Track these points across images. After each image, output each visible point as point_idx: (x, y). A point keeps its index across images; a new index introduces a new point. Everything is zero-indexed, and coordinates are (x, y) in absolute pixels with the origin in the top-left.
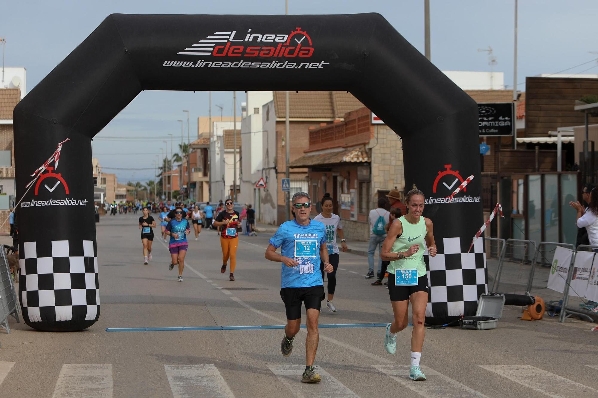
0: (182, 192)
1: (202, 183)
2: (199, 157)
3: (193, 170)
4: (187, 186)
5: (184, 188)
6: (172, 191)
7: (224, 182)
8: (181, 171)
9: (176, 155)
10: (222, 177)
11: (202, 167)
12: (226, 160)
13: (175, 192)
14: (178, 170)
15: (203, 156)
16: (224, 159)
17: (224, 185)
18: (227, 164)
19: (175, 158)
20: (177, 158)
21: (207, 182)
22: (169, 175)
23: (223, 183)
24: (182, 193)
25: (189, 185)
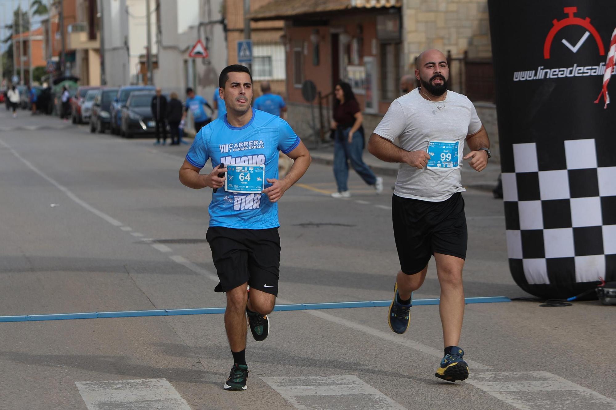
0: (51, 69)
1: (86, 52)
2: (81, 5)
3: (70, 29)
4: (60, 58)
5: (53, 63)
6: (32, 68)
7: (128, 49)
8: (47, 32)
10: (124, 40)
11: (85, 24)
12: (131, 10)
13: (38, 69)
14: (43, 29)
15: (87, 3)
16: (127, 6)
17: (129, 55)
18: (133, 17)
19: (35, 7)
20: (38, 8)
21: (96, 51)
22: (25, 39)
23: (126, 53)
24: (51, 72)
25: (63, 57)
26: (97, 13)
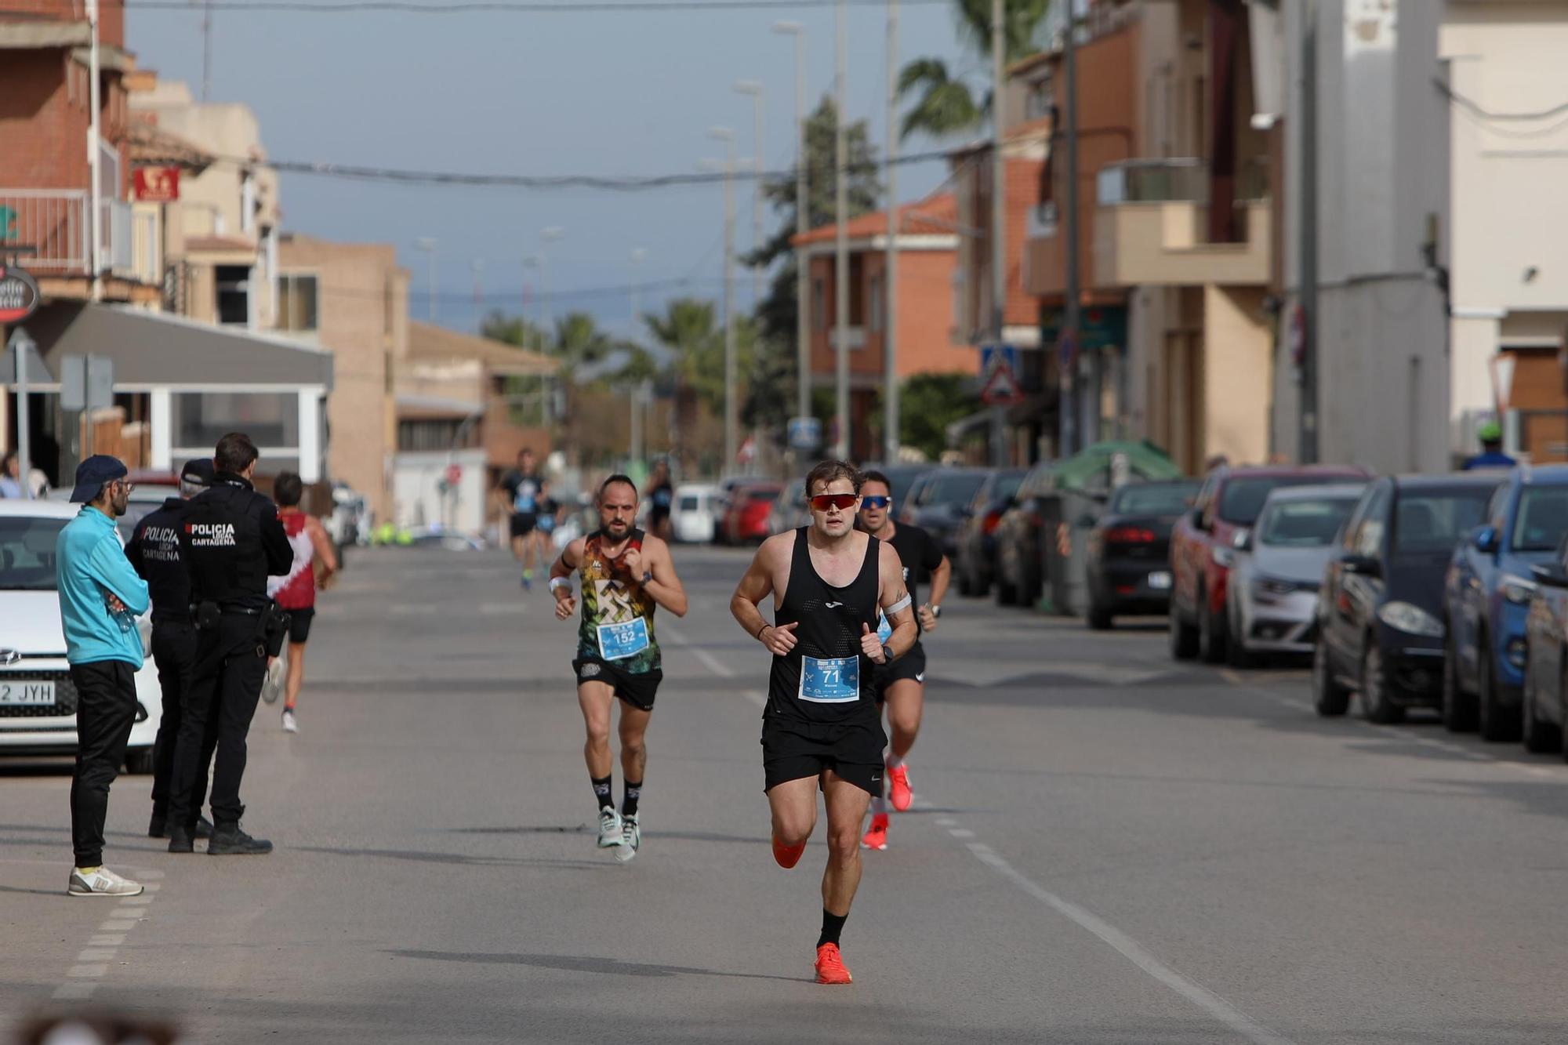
0: (1003, 383)
1: (1190, 299)
2: (1167, 70)
3: (1110, 185)
4: (1049, 335)
5: (1009, 351)
6: (896, 377)
7: (1444, 281)
8: (981, 207)
9: (926, 71)
10: (1420, 236)
11: (1188, 161)
12: (1461, 82)
13: (918, 385)
14: (962, 190)
15: (1204, 63)
16: (1446, 64)
17: (1448, 310)
18: (1477, 111)
19: (914, 98)
20: (929, 95)
21: (1245, 296)
22: (860, 245)
23: (1434, 294)
24: (1002, 395)
25: (1069, 329)
26: (1252, 110)
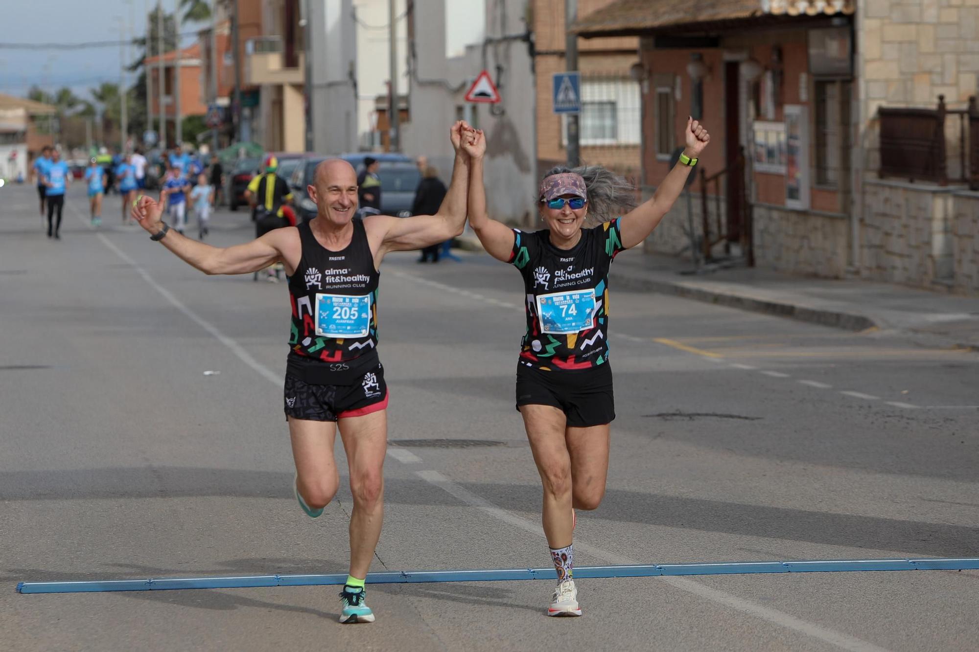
0: (215, 120)
1: (279, 89)
2: (271, 3)
3: (250, 46)
4: (232, 99)
5: (219, 108)
6: (180, 118)
7: (355, 85)
8: (208, 52)
10: (347, 69)
11: (278, 37)
12: (361, 14)
13: (191, 119)
14: (201, 47)
16: (355, 7)
17: (356, 96)
18: (366, 27)
19: (187, 8)
20: (193, 8)
21: (298, 87)
22: (169, 64)
23: (352, 91)
24: (215, 125)
25: (237, 99)
26: (299, 19)
